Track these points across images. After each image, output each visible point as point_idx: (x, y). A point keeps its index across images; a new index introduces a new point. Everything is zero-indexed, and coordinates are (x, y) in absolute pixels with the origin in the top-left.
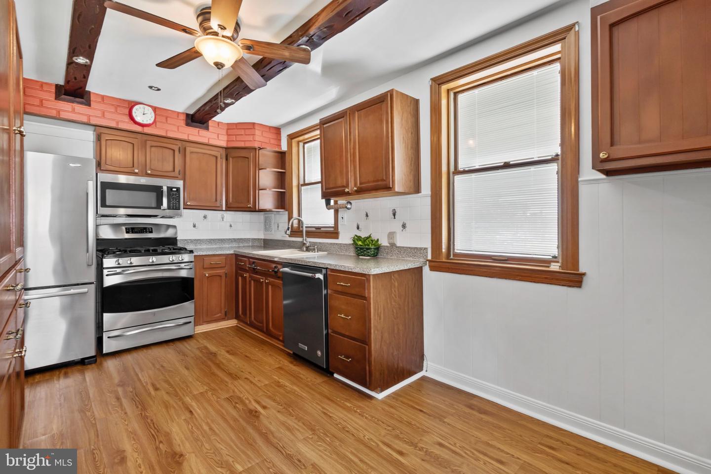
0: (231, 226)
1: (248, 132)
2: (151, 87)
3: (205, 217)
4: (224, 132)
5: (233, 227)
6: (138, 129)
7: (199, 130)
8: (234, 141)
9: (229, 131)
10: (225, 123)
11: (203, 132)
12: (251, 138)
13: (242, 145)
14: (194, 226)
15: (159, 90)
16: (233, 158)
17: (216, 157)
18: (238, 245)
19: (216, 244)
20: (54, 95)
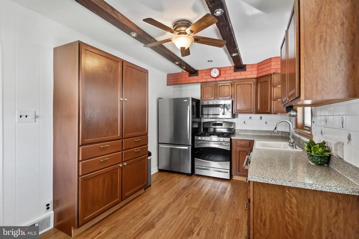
0: (266, 123)
1: (268, 65)
2: (208, 61)
3: (250, 118)
4: (255, 69)
5: (267, 123)
6: (214, 80)
7: (241, 73)
8: (261, 73)
9: (258, 67)
10: (256, 64)
11: (243, 73)
12: (269, 68)
13: (264, 74)
14: (244, 123)
15: (212, 61)
16: (260, 83)
17: (251, 84)
18: (270, 135)
19: (256, 133)
20: (188, 75)
